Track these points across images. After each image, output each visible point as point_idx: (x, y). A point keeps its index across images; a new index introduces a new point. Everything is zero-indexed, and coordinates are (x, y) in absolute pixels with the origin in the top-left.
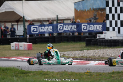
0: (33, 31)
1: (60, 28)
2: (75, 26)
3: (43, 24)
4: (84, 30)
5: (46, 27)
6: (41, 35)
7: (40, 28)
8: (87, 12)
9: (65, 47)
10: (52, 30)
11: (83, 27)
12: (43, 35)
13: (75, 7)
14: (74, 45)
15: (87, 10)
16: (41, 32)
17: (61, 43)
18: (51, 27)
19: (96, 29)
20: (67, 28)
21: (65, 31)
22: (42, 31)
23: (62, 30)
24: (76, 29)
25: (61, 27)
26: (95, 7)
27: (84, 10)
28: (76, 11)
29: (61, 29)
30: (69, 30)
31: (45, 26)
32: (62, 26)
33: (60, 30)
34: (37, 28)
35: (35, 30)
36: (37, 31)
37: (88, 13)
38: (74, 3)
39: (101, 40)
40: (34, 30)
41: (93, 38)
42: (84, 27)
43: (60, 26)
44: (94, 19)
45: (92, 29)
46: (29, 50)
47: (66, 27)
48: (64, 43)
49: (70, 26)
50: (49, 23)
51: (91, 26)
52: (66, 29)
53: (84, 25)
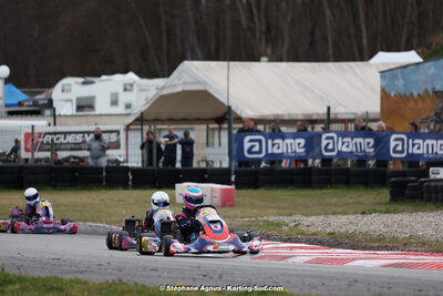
0: (250, 151)
1: (328, 144)
2: (372, 141)
3: (280, 131)
4: (395, 151)
5: (288, 141)
6: (272, 163)
7: (270, 142)
8: (416, 101)
9: (334, 200)
10: (303, 150)
11: (392, 144)
12: (277, 164)
13: (384, 83)
14: (360, 196)
15: (415, 94)
16: (273, 154)
17: (326, 188)
18: (302, 141)
19: (430, 152)
20: (347, 146)
21: (340, 153)
22: (276, 151)
23: (333, 150)
24: (372, 150)
25: (331, 141)
26: (438, 88)
27: (408, 94)
28: (385, 95)
29: (330, 147)
30: (352, 152)
31: (283, 137)
32: (332, 138)
33: (327, 150)
34: (260, 141)
35: (256, 149)
36: (260, 152)
37: (420, 105)
38: (382, 72)
39: (433, 184)
40: (253, 147)
41: (413, 178)
42: (397, 145)
43: (327, 138)
44: (436, 122)
45: (420, 152)
46: (224, 205)
47: (343, 143)
48: (337, 188)
49: (358, 140)
50: (299, 130)
51: (416, 141)
52: (344, 149)
53: (396, 139)
